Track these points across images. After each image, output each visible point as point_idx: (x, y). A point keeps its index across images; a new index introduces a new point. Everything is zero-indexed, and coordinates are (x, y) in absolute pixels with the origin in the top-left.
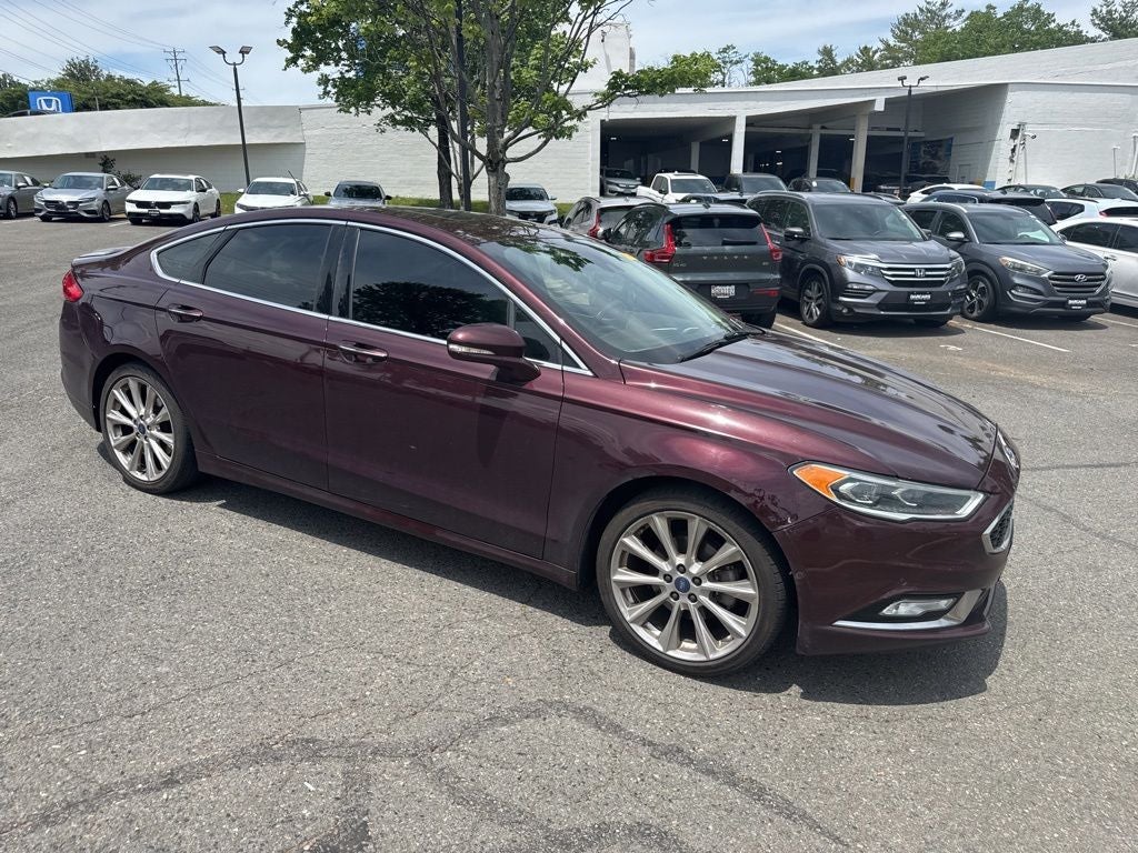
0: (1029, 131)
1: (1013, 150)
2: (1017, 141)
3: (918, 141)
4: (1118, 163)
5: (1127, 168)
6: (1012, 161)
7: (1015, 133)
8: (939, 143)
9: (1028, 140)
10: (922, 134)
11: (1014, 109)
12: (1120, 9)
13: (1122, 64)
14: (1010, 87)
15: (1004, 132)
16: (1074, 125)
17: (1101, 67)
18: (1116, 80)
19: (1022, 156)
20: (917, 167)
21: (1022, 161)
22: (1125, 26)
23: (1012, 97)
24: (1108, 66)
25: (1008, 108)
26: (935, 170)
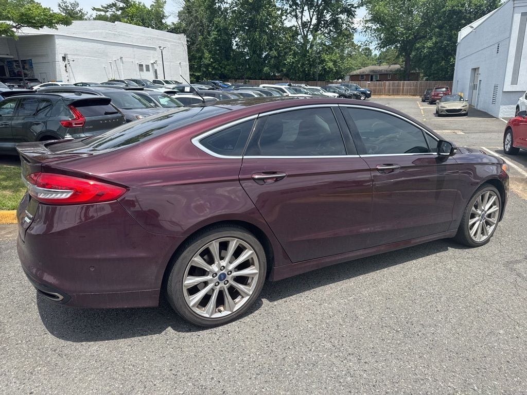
0: (69, 57)
1: (66, 66)
2: (66, 62)
3: (10, 60)
4: (107, 73)
5: (111, 75)
6: (67, 72)
7: (64, 58)
8: (24, 62)
9: (71, 62)
10: (12, 57)
11: (61, 47)
12: (70, 6)
13: (96, 31)
14: (55, 36)
15: (59, 58)
16: (87, 56)
17: (90, 31)
18: (97, 38)
19: (70, 69)
20: (14, 73)
21: (71, 71)
22: (74, 14)
23: (58, 42)
24: (93, 31)
25: (57, 46)
26: (26, 75)
